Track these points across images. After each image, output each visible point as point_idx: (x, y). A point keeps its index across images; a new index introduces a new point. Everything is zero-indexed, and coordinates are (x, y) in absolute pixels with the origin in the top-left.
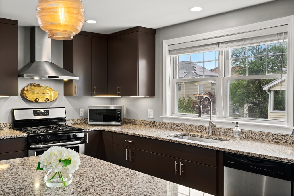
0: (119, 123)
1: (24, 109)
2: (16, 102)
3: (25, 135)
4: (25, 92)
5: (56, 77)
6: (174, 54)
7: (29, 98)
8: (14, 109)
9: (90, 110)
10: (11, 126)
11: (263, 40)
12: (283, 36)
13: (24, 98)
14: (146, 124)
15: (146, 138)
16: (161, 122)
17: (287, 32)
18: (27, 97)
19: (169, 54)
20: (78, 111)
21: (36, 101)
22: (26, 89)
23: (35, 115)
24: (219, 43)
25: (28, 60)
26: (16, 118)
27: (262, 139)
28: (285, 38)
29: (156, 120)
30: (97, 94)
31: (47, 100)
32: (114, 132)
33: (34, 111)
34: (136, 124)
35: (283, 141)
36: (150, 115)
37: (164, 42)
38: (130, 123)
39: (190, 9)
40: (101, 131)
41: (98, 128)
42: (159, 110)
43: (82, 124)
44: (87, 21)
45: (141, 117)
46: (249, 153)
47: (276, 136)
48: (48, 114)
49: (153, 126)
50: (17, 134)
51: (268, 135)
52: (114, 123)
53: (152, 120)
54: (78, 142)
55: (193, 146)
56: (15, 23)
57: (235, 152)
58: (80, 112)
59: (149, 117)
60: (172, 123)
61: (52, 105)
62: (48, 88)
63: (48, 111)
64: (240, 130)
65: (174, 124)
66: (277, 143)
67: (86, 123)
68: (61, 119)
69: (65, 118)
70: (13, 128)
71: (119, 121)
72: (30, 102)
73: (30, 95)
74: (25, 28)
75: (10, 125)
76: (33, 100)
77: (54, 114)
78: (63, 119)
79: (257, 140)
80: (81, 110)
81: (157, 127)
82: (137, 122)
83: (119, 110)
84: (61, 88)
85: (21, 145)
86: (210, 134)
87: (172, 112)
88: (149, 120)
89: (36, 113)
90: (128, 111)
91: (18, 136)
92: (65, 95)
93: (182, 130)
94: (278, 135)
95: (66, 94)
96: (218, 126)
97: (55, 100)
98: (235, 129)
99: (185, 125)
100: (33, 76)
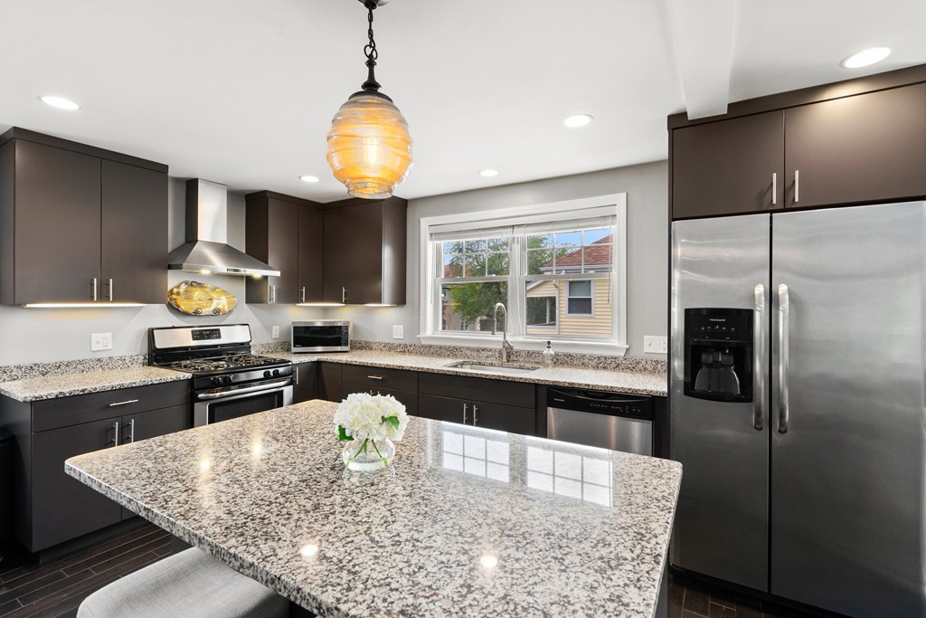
0: (344, 348)
1: (173, 328)
2: (156, 315)
3: (189, 375)
4: (174, 296)
5: (235, 270)
6: (439, 239)
7: (183, 307)
8: (153, 329)
9: (296, 329)
10: (146, 361)
11: (580, 224)
12: (610, 220)
13: (174, 309)
14: (390, 348)
15: (410, 370)
16: (417, 344)
17: (615, 215)
18: (179, 306)
19: (431, 239)
20: (269, 329)
21: (196, 314)
22: (175, 290)
23: (194, 339)
24: (513, 226)
25: (182, 239)
26: (159, 345)
27: (583, 364)
28: (612, 224)
29: (408, 343)
30: (307, 301)
31: (217, 312)
32: (346, 364)
33: (193, 332)
34: (371, 349)
35: (614, 365)
36: (398, 334)
37: (422, 220)
38: (361, 348)
39: (479, 172)
40: (318, 363)
41: (315, 358)
42: (415, 325)
43: (276, 352)
44: (303, 178)
45: (380, 337)
46: (589, 385)
47: (603, 359)
48: (219, 337)
49: (404, 351)
50: (169, 375)
51: (591, 358)
52: (339, 348)
53: (402, 342)
54: (283, 383)
55: (496, 380)
56: (163, 169)
57: (567, 385)
58: (274, 333)
59: (395, 337)
60: (437, 346)
61: (224, 320)
62: (218, 290)
63: (219, 330)
64: (553, 353)
65: (441, 347)
66: (605, 368)
67: (288, 350)
68: (243, 344)
69: (248, 343)
70: (150, 364)
71: (346, 344)
72: (185, 314)
73: (186, 302)
74: (177, 180)
75: (145, 358)
76: (191, 312)
77: (230, 336)
78: (245, 346)
79: (576, 366)
80: (274, 327)
81: (410, 352)
82: (374, 346)
83: (347, 328)
84: (241, 289)
85: (180, 396)
86: (505, 360)
87: (435, 329)
88: (398, 342)
89: (198, 335)
90: (355, 328)
91: (174, 378)
92: (247, 303)
93: (455, 356)
94: (606, 358)
95: (249, 301)
96: (516, 348)
97: (230, 312)
98: (546, 351)
99: (460, 349)
100: (198, 268)
